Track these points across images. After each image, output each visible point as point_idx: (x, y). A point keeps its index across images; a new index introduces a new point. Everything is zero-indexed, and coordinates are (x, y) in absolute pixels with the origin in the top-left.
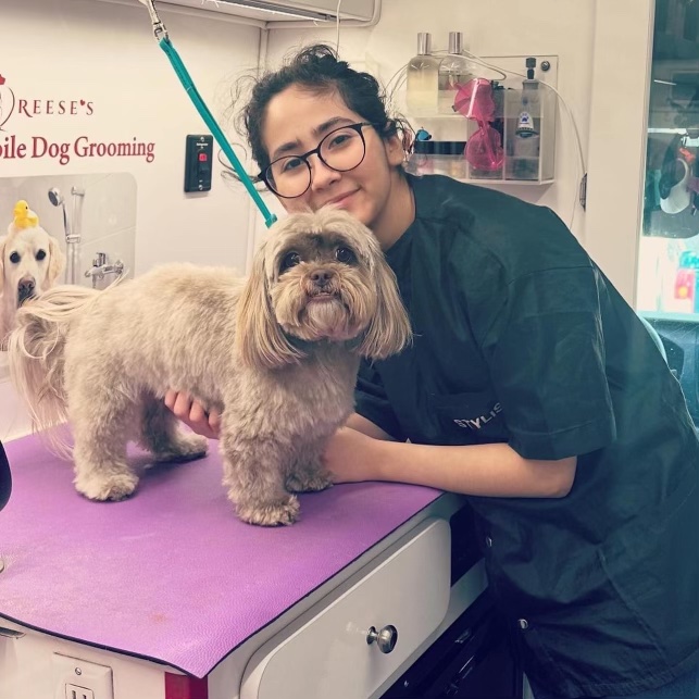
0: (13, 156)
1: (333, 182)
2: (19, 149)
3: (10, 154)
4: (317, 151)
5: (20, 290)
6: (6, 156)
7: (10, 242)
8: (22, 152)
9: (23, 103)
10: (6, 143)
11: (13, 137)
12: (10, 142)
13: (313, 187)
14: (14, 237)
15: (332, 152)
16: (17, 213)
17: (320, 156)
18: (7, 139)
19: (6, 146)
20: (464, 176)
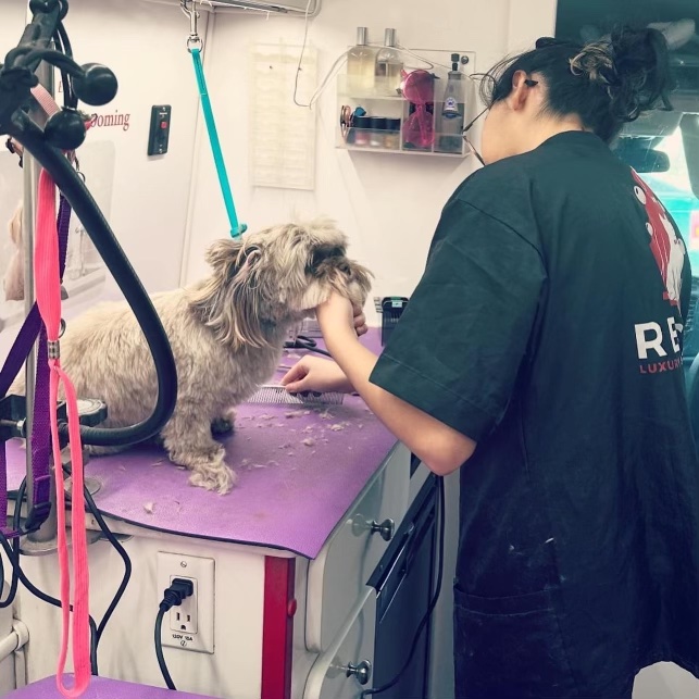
20: (398, 148)
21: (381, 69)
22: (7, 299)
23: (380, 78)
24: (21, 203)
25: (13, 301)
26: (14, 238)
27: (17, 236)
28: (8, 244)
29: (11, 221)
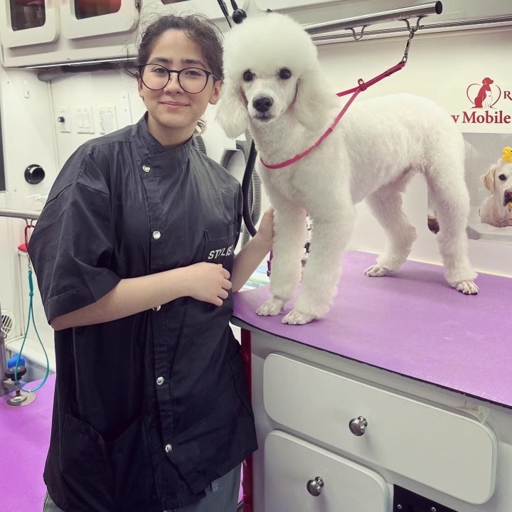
0: (501, 122)
1: (179, 92)
2: (505, 118)
3: (499, 121)
4: (179, 73)
5: (505, 196)
6: (496, 122)
7: (499, 169)
8: (508, 120)
9: (507, 93)
10: (496, 115)
11: (501, 112)
12: (498, 114)
13: (165, 89)
14: (502, 166)
15: (186, 77)
16: (504, 153)
17: (178, 76)
18: (496, 113)
19: (496, 117)
24: (493, 167)
25: (488, 225)
26: (487, 186)
27: (491, 185)
28: (482, 188)
29: (484, 175)
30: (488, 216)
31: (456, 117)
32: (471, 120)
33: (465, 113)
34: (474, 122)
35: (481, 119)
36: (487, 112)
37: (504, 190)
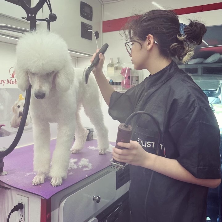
5: (19, 114)
7: (18, 103)
16: (20, 97)
20: (121, 90)
21: (117, 69)
22: (11, 127)
23: (116, 71)
24: (16, 102)
25: (13, 128)
26: (14, 111)
27: (15, 111)
28: (12, 112)
29: (13, 107)
30: (13, 124)
31: (4, 81)
32: (10, 83)
33: (8, 80)
34: (11, 84)
35: (13, 83)
36: (15, 79)
37: (19, 112)
